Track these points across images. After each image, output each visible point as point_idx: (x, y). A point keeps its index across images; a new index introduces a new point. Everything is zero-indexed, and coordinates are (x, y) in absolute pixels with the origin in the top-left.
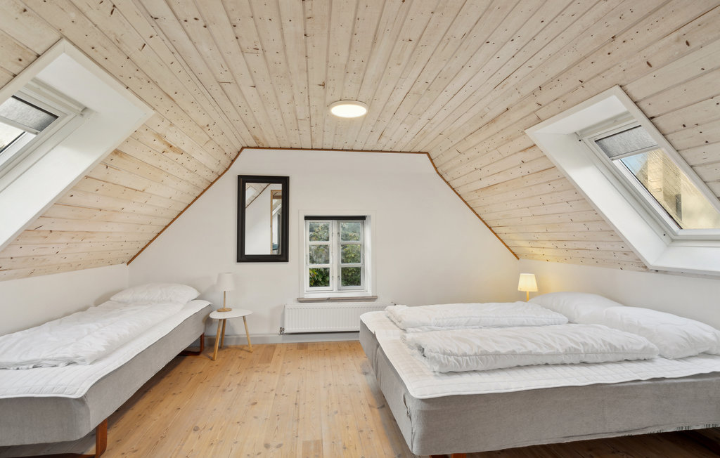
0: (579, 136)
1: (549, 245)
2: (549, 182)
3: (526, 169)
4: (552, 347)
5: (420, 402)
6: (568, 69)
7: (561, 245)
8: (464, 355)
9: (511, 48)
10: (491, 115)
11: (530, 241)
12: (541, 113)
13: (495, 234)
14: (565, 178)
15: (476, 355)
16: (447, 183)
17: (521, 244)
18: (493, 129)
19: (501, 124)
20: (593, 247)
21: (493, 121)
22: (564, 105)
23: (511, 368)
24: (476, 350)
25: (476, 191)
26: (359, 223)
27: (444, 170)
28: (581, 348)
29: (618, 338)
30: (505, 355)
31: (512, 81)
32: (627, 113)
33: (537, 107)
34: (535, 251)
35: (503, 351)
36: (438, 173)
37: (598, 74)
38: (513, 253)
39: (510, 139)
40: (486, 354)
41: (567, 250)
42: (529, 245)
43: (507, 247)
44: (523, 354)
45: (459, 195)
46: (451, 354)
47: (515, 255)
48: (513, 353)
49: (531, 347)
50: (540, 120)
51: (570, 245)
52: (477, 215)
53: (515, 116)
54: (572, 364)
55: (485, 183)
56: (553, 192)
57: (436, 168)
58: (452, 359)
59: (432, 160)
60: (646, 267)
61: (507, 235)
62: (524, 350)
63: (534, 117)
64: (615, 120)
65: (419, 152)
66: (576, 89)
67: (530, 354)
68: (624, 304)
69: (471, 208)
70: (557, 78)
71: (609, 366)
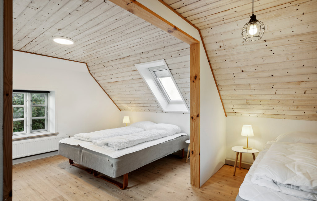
0: (149, 69)
1: (134, 105)
2: (139, 83)
3: (131, 77)
4: (146, 136)
5: (116, 159)
6: (152, 50)
7: (139, 105)
8: (125, 142)
9: (139, 40)
10: (123, 56)
11: (127, 104)
12: (141, 61)
13: (113, 101)
14: (144, 82)
15: (128, 142)
16: (94, 78)
17: (123, 105)
18: (122, 61)
19: (126, 60)
20: (149, 105)
21: (123, 58)
22: (149, 60)
23: (137, 145)
24: (127, 141)
25: (108, 83)
26: (45, 95)
27: (94, 72)
28: (153, 135)
29: (161, 132)
30: (136, 140)
31: (134, 48)
32: (164, 66)
33: (140, 58)
34: (129, 108)
35: (135, 139)
36: (90, 73)
37: (160, 55)
38: (119, 109)
39: (128, 66)
40: (131, 141)
41: (140, 107)
42: (127, 105)
43: (117, 106)
44: (140, 140)
45: (99, 84)
46: (121, 143)
47: (120, 110)
48: (138, 140)
49: (142, 137)
50: (140, 62)
51: (142, 105)
52: (106, 93)
53: (132, 59)
54: (151, 141)
55: (113, 80)
56: (140, 87)
57: (89, 71)
58: (121, 144)
59: (88, 67)
60: (163, 111)
61: (118, 101)
62: (140, 138)
63: (138, 61)
64: (160, 67)
65: (83, 62)
66: (153, 56)
67: (142, 139)
68: (157, 123)
69: (104, 90)
70: (148, 52)
71: (159, 139)
